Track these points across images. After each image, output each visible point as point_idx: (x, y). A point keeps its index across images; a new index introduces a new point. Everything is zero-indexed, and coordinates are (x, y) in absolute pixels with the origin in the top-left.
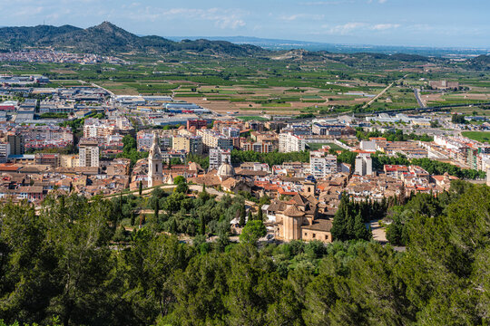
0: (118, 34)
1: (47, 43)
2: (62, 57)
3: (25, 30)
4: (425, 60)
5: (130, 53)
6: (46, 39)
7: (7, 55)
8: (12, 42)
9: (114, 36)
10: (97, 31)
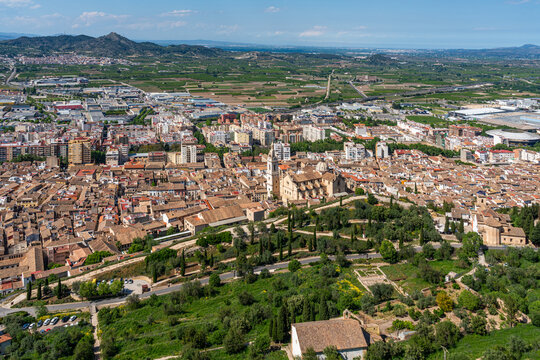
0: (122, 41)
1: (70, 49)
2: (84, 60)
3: (50, 39)
4: (338, 58)
5: (134, 56)
6: (67, 46)
7: (42, 59)
8: (42, 48)
9: (120, 44)
10: (107, 40)
